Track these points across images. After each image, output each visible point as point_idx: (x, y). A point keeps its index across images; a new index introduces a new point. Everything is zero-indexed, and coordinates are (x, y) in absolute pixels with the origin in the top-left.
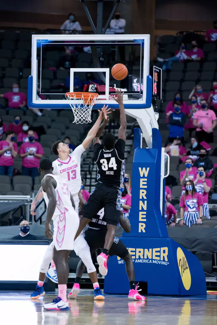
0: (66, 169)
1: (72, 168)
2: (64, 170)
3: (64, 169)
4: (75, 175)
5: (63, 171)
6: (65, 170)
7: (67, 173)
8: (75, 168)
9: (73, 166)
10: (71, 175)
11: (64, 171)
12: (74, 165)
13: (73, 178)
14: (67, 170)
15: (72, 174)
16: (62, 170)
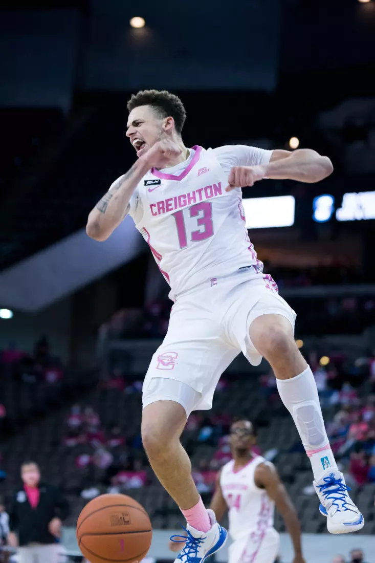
0: (172, 202)
1: (194, 198)
2: (163, 206)
3: (163, 199)
4: (207, 221)
5: (159, 209)
6: (168, 205)
7: (173, 218)
8: (207, 197)
9: (200, 191)
10: (192, 225)
11: (163, 208)
12: (203, 187)
13: (197, 236)
14: (173, 206)
15: (195, 218)
16: (155, 202)
